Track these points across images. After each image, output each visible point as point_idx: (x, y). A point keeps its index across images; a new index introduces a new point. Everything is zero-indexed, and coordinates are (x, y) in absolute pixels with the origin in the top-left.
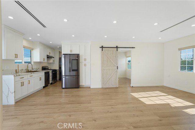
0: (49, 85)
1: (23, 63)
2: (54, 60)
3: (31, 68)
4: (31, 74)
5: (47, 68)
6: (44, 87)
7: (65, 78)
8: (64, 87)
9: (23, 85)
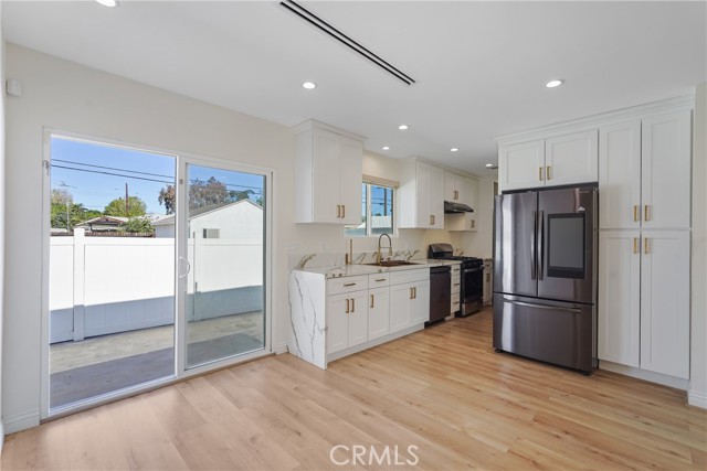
0: (447, 318)
1: (369, 232)
2: (473, 221)
3: (388, 250)
4: (380, 271)
5: (447, 250)
6: (427, 325)
7: (516, 309)
8: (507, 345)
9: (351, 309)
